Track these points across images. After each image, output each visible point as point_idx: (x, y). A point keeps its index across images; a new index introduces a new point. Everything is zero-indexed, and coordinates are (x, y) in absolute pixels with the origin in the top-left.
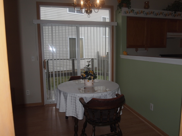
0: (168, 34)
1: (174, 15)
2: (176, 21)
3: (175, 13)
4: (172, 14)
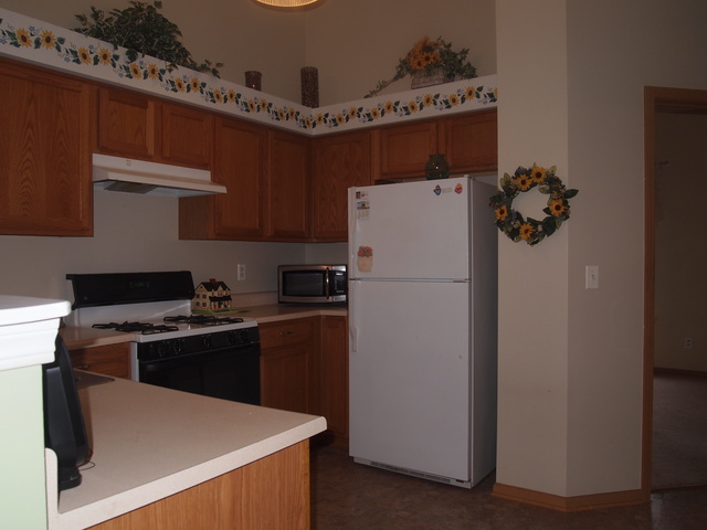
0: (100, 160)
1: (127, 69)
2: (140, 99)
3: (132, 57)
4: (116, 57)
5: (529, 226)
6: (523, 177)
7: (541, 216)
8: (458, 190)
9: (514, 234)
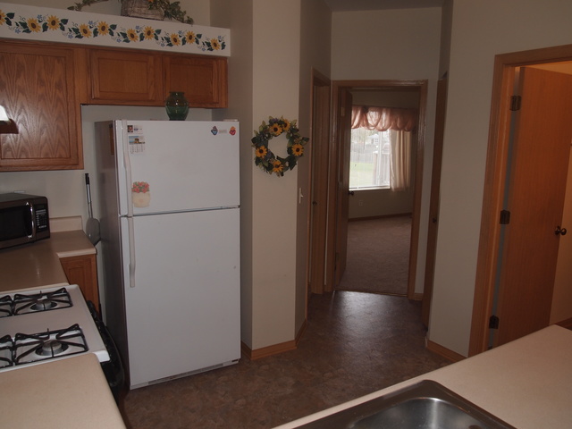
5: (278, 163)
6: (276, 125)
7: (284, 155)
8: (233, 132)
9: (269, 168)
